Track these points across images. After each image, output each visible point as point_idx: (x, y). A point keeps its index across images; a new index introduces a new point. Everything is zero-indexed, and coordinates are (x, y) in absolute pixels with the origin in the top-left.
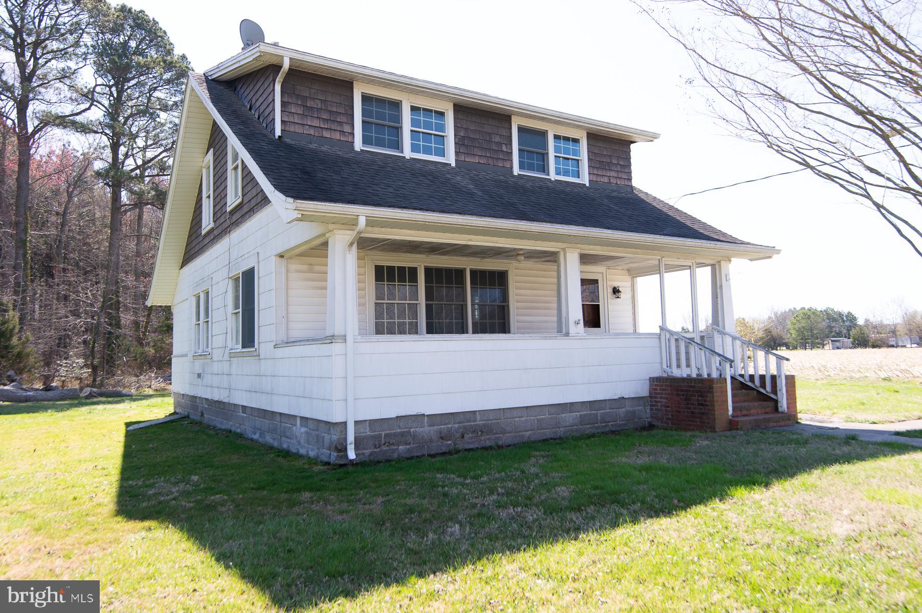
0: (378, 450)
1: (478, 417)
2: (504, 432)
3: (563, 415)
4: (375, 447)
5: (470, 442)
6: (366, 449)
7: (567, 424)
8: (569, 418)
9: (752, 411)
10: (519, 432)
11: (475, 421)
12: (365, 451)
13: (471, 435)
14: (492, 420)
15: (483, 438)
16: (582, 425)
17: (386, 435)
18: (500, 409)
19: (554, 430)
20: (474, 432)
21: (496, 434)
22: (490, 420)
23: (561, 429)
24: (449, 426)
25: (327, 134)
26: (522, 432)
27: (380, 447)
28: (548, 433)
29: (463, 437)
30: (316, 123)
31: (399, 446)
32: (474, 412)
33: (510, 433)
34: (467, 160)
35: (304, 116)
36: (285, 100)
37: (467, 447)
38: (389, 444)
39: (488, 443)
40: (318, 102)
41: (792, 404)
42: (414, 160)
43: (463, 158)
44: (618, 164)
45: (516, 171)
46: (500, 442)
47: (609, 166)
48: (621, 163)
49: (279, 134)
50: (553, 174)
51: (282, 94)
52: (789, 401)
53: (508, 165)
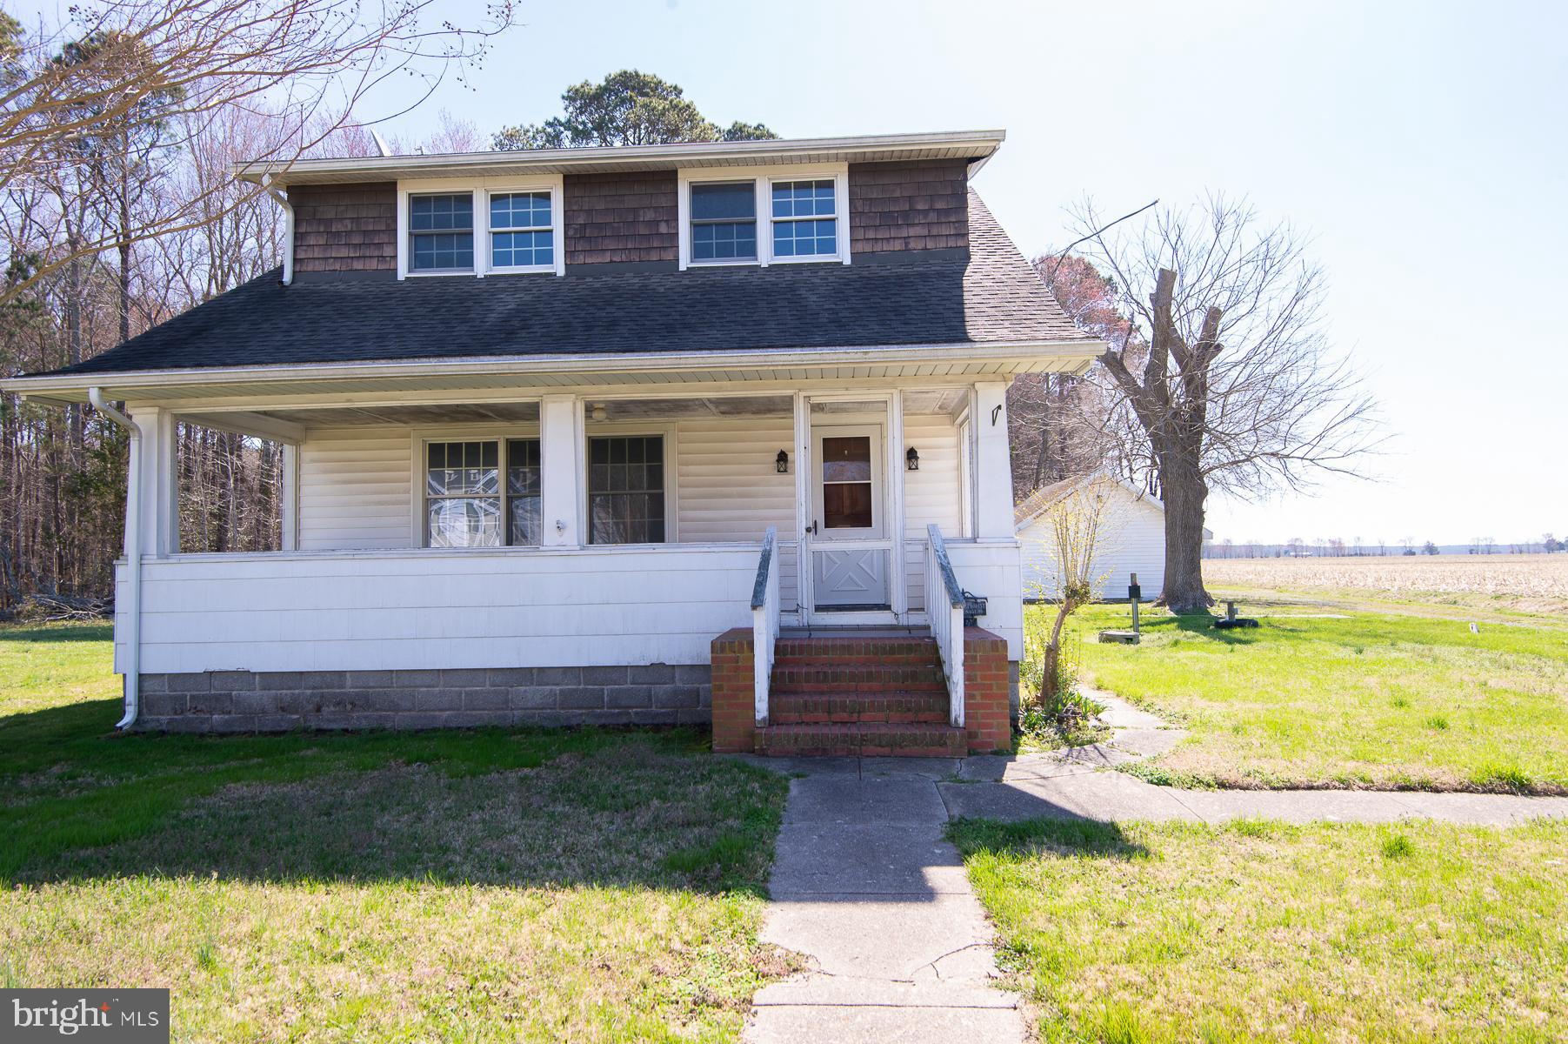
0: (181, 717)
1: (349, 681)
2: (397, 708)
3: (522, 688)
4: (176, 713)
5: (330, 719)
6: (163, 715)
7: (529, 705)
8: (533, 694)
10: (426, 710)
11: (342, 687)
12: (162, 717)
13: (332, 709)
14: (373, 687)
15: (354, 715)
16: (563, 708)
17: (193, 697)
18: (392, 671)
19: (499, 712)
20: (339, 704)
21: (382, 710)
22: (370, 687)
23: (515, 712)
24: (297, 691)
25: (358, 265)
26: (433, 710)
27: (182, 713)
28: (487, 716)
29: (319, 709)
30: (344, 252)
31: (212, 715)
32: (341, 674)
33: (410, 710)
34: (589, 260)
35: (327, 246)
36: (303, 230)
37: (325, 726)
38: (196, 710)
39: (364, 724)
40: (348, 222)
41: (989, 707)
42: (490, 279)
43: (580, 259)
44: (932, 209)
45: (684, 263)
46: (388, 725)
47: (907, 218)
48: (940, 205)
49: (287, 277)
50: (766, 256)
51: (297, 223)
52: (978, 700)
53: (668, 256)
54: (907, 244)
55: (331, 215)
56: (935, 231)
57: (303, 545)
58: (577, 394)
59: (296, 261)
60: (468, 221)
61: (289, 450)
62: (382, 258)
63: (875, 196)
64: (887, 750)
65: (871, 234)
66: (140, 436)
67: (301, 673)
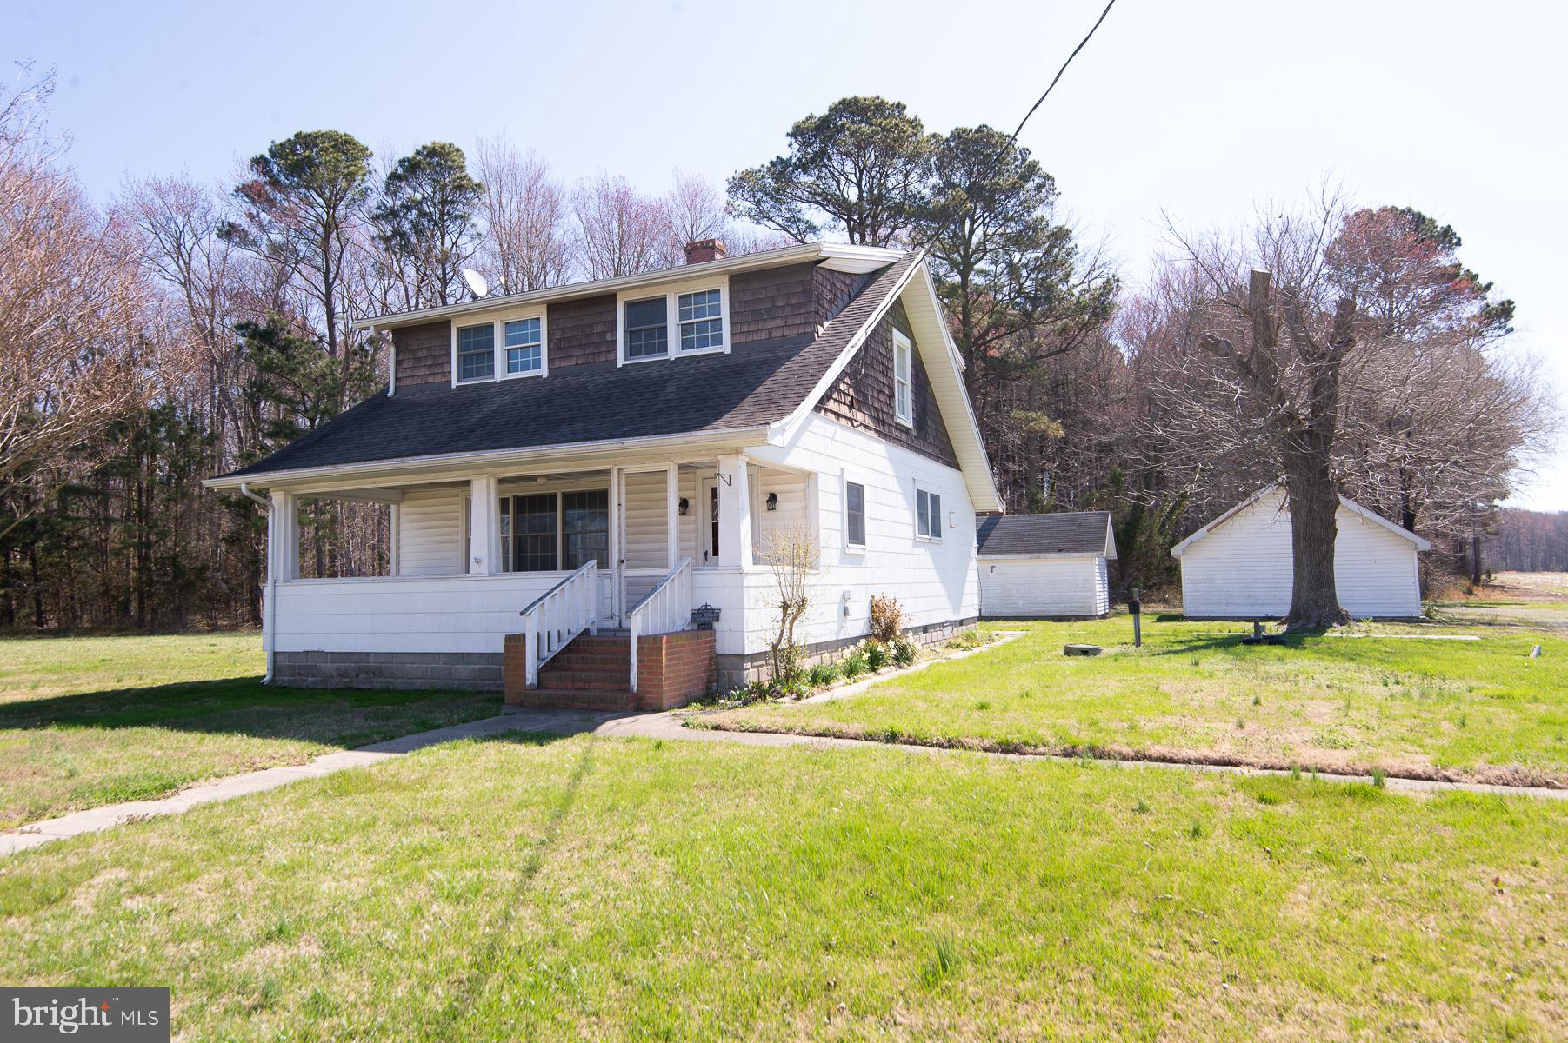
0: (293, 678)
1: (372, 659)
4: (291, 676)
5: (363, 682)
6: (284, 677)
8: (463, 670)
9: (593, 685)
14: (384, 663)
15: (375, 680)
18: (392, 653)
20: (367, 673)
22: (382, 663)
23: (454, 681)
24: (347, 664)
25: (430, 380)
26: (414, 679)
27: (294, 676)
28: (440, 683)
29: (357, 676)
30: (423, 372)
31: (308, 677)
32: (368, 654)
34: (563, 365)
35: (414, 368)
36: (400, 358)
37: (361, 686)
38: (301, 675)
39: (379, 686)
40: (425, 350)
41: (651, 680)
42: (504, 383)
43: (558, 364)
44: (787, 305)
45: (621, 362)
46: (391, 687)
47: (770, 313)
48: (793, 301)
49: (391, 392)
50: (674, 351)
51: (397, 354)
52: (646, 675)
53: (611, 357)
54: (770, 334)
55: (415, 347)
56: (789, 323)
57: (402, 571)
58: (490, 474)
59: (397, 379)
60: (491, 343)
61: (393, 508)
62: (443, 373)
63: (748, 298)
64: (586, 706)
65: (745, 329)
66: (274, 509)
67: (349, 653)
